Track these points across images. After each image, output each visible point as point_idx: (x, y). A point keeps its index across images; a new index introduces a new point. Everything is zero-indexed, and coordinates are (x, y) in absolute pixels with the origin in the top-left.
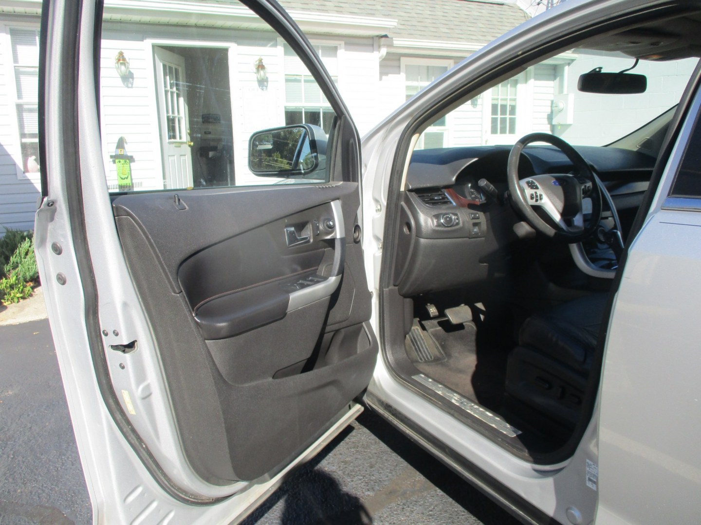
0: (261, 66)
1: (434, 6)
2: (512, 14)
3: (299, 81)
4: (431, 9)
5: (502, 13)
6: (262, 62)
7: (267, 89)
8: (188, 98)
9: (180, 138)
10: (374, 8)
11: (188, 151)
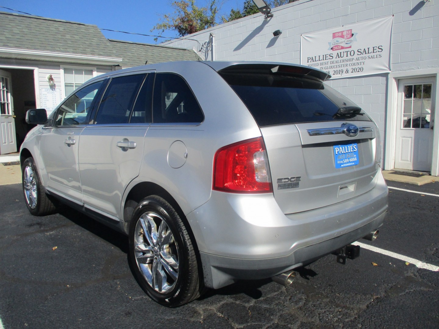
0: (51, 79)
1: (148, 50)
2: (189, 55)
3: (73, 86)
4: (145, 52)
5: (184, 54)
6: (52, 77)
7: (55, 90)
8: (13, 94)
9: (8, 113)
10: (112, 52)
11: (13, 120)
